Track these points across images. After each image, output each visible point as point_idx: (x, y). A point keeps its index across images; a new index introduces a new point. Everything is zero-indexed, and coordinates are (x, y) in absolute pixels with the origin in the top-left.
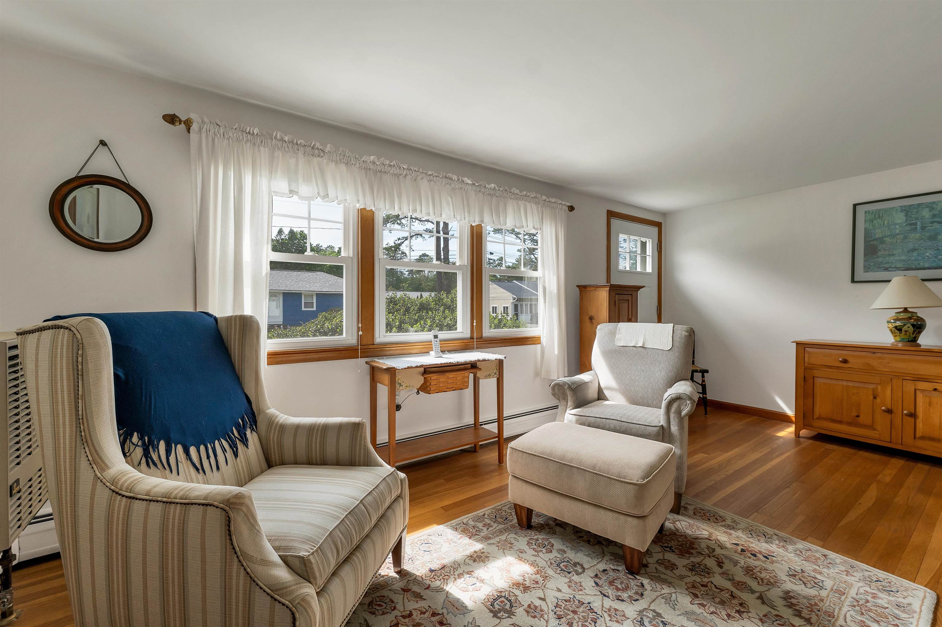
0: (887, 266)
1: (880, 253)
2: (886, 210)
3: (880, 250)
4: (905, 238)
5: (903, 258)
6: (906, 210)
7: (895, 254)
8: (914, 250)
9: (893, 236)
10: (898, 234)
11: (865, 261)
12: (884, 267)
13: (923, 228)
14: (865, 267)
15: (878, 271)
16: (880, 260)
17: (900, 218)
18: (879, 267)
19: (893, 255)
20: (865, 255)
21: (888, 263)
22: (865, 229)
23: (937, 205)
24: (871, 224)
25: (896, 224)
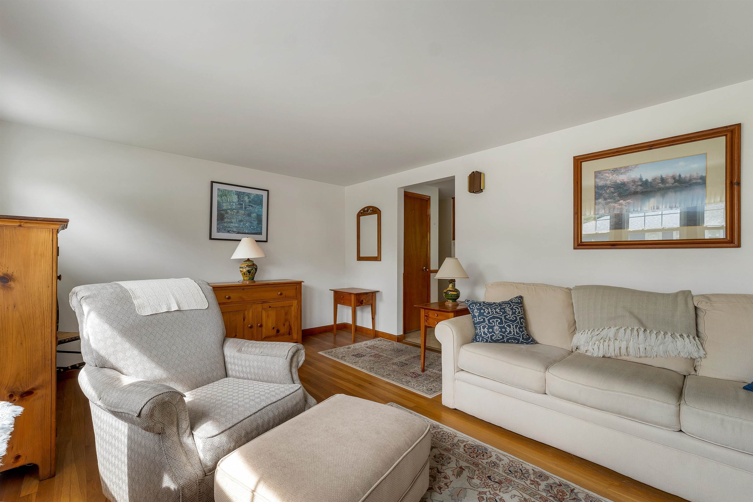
0: (229, 229)
1: (226, 220)
2: (229, 191)
3: (225, 218)
4: (238, 212)
5: (237, 225)
6: (239, 194)
7: (233, 222)
8: (241, 221)
9: (232, 210)
10: (234, 209)
11: (218, 224)
12: (227, 230)
13: (245, 208)
14: (217, 228)
15: (224, 233)
16: (226, 224)
17: (235, 198)
18: (225, 230)
19: (232, 222)
20: (218, 220)
21: (229, 227)
22: (218, 201)
23: (251, 195)
24: (221, 198)
25: (234, 202)
